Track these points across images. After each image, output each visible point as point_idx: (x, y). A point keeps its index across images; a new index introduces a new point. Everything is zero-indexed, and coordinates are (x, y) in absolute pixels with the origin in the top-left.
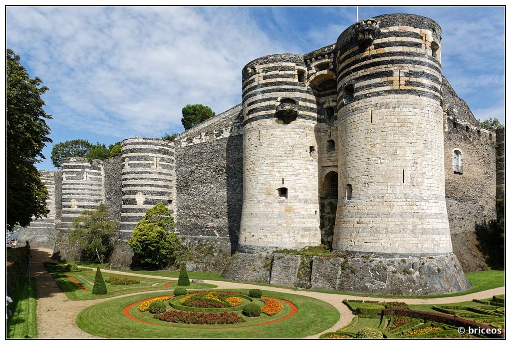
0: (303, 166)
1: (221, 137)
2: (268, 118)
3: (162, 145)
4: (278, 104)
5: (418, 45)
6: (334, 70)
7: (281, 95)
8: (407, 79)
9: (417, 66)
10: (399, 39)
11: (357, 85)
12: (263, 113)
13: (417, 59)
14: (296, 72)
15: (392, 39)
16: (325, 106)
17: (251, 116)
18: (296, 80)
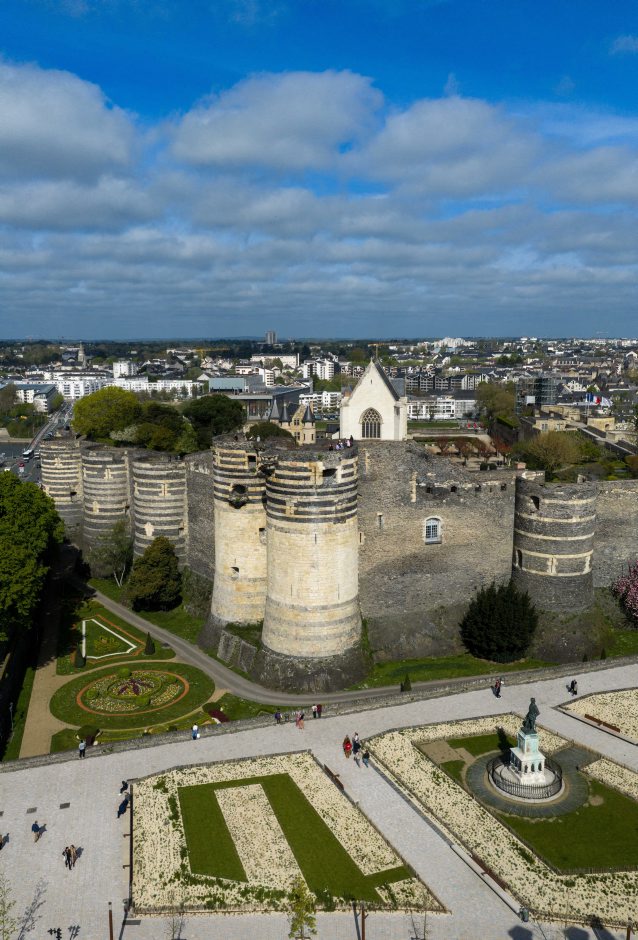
0: (252, 548)
2: (224, 501)
3: (171, 469)
4: (230, 489)
5: (306, 478)
7: (232, 482)
8: (296, 508)
9: (304, 497)
10: (290, 473)
12: (220, 495)
13: (305, 490)
14: (246, 459)
15: (286, 473)
18: (246, 467)
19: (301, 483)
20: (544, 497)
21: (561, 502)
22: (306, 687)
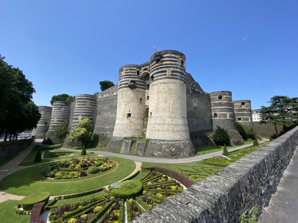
0: (137, 105)
1: (113, 95)
2: (126, 87)
3: (92, 97)
4: (129, 82)
5: (176, 61)
6: (149, 71)
7: (130, 79)
8: (171, 73)
9: (175, 69)
10: (169, 59)
11: (155, 76)
12: (124, 86)
13: (175, 66)
14: (136, 71)
15: (167, 59)
16: (147, 84)
17: (120, 87)
18: (136, 74)
19: (174, 63)
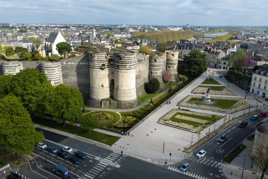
2: (98, 69)
4: (101, 65)
6: (114, 58)
8: (129, 67)
11: (119, 67)
14: (105, 57)
16: (111, 64)
17: (94, 67)
18: (105, 59)
19: (130, 61)
20: (157, 59)
21: (160, 60)
22: (134, 106)
